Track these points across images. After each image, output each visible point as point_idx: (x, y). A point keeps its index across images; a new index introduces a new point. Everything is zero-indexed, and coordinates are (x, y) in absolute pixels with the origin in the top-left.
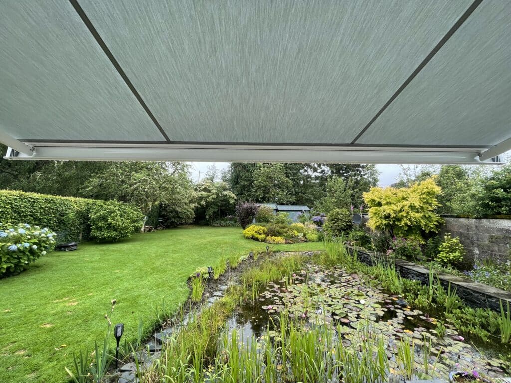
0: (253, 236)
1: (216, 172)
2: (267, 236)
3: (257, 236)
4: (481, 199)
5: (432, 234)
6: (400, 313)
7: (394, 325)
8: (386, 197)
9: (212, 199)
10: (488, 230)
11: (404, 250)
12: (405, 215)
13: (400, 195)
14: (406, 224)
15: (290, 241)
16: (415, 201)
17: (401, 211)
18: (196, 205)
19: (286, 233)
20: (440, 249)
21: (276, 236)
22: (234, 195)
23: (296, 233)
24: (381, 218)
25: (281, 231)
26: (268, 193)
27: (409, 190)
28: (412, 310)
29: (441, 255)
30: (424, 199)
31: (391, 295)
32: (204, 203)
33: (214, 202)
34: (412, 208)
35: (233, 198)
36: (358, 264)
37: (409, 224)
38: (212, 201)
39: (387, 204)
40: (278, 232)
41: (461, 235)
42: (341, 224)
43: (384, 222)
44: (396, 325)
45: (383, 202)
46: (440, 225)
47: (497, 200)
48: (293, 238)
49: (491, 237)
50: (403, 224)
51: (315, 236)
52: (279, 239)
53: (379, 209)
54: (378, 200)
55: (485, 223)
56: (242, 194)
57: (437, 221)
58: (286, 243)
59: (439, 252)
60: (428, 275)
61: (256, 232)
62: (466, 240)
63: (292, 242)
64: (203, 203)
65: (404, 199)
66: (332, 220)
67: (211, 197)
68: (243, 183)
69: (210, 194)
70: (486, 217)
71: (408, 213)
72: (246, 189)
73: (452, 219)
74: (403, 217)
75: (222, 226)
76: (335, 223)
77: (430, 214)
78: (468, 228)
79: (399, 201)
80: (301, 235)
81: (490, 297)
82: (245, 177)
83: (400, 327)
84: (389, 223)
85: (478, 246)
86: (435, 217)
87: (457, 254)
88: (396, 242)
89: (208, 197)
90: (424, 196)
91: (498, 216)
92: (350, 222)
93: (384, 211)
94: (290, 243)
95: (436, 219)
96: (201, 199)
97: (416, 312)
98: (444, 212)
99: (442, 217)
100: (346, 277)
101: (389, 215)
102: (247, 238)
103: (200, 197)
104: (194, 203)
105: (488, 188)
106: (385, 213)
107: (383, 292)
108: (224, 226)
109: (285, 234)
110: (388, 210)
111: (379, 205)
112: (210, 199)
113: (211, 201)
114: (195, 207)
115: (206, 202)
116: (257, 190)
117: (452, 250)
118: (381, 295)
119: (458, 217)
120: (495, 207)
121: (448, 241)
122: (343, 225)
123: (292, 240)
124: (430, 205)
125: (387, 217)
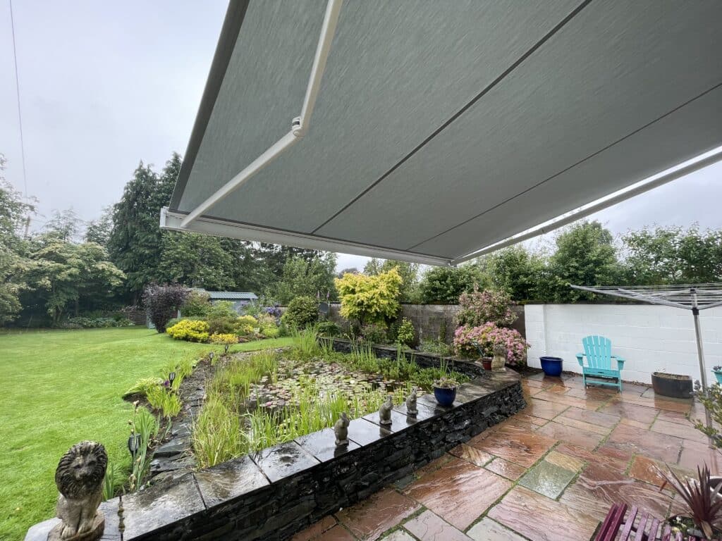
0: (187, 335)
1: (77, 224)
2: (211, 335)
3: (195, 335)
4: (427, 288)
5: (393, 320)
6: (381, 383)
7: (381, 391)
8: (360, 284)
9: (70, 275)
10: (429, 313)
11: (374, 336)
12: (376, 302)
13: (372, 283)
14: (376, 311)
15: (244, 340)
16: (383, 288)
17: (372, 298)
18: (24, 286)
19: (238, 328)
20: (399, 332)
21: (225, 333)
22: (121, 271)
23: (250, 328)
24: (354, 305)
25: (230, 325)
26: (190, 272)
27: (378, 279)
28: (388, 380)
29: (400, 336)
30: (390, 287)
31: (371, 373)
32: (49, 282)
33: (72, 281)
34: (381, 295)
35: (118, 277)
36: (334, 354)
37: (379, 310)
38: (69, 279)
39: (361, 291)
40: (226, 328)
41: (412, 318)
42: (306, 315)
43: (358, 309)
44: (382, 391)
45: (357, 289)
46: (399, 312)
47: (435, 290)
48: (247, 334)
49: (430, 319)
50: (373, 310)
51: (275, 331)
52: (229, 337)
53: (352, 296)
54: (352, 287)
55: (428, 307)
56: (136, 270)
57: (397, 308)
58: (240, 342)
59: (398, 335)
60: (397, 351)
61: (193, 329)
62: (416, 323)
63: (246, 340)
64: (46, 282)
65: (374, 286)
66: (294, 311)
67: (68, 271)
68: (142, 250)
69: (65, 266)
70: (428, 303)
71: (377, 300)
72: (146, 262)
73: (407, 305)
74: (374, 303)
75: (86, 327)
76: (297, 314)
77: (392, 301)
78: (417, 312)
79: (370, 289)
80: (257, 331)
81: (434, 358)
82: (147, 241)
83: (385, 392)
84: (361, 310)
85: (422, 327)
86: (396, 304)
87: (410, 334)
88: (367, 329)
89: (60, 271)
90: (390, 285)
91: (435, 302)
92: (315, 312)
93: (358, 299)
94: (244, 342)
95: (396, 306)
96: (38, 273)
97: (391, 381)
98: (402, 300)
99: (401, 303)
100: (327, 368)
101: (363, 302)
102: (178, 339)
103: (36, 270)
104: (18, 281)
105: (431, 280)
106: (359, 300)
107: (363, 372)
108: (92, 327)
109: (236, 330)
110: (362, 297)
111: (353, 292)
112: (63, 276)
113: (66, 280)
114: (21, 290)
115: (52, 282)
116: (170, 265)
117: (408, 332)
118: (364, 375)
119: (411, 303)
120: (434, 295)
121: (406, 323)
122: (308, 315)
123: (246, 337)
124: (393, 292)
125: (361, 304)
